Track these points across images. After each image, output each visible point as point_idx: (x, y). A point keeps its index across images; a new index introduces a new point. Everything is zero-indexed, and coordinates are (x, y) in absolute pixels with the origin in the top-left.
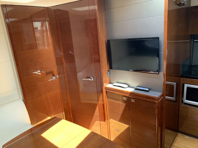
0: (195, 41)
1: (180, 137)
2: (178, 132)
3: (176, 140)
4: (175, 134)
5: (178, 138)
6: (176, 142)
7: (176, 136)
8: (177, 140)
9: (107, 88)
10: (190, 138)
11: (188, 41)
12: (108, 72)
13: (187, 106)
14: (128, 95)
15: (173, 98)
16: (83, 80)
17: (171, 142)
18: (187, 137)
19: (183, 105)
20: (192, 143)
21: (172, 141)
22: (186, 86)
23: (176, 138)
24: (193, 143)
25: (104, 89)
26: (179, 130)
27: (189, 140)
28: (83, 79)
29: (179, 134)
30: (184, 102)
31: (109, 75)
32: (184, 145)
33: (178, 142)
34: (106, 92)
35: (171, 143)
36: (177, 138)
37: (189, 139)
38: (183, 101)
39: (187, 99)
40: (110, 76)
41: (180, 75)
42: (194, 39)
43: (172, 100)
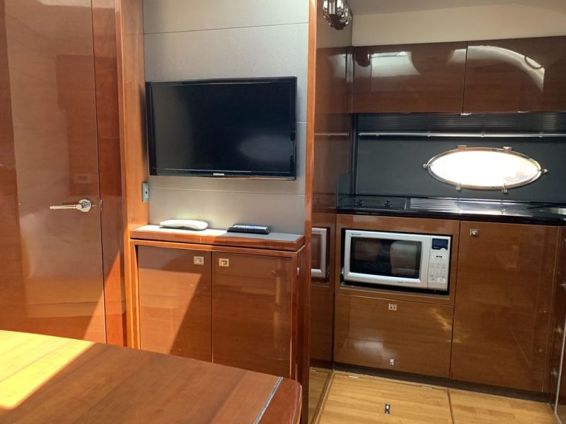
0: (361, 134)
1: (338, 378)
2: (331, 368)
3: (330, 387)
4: (327, 374)
5: (334, 381)
6: (331, 392)
7: (329, 376)
8: (332, 388)
9: (137, 237)
10: (362, 378)
11: (346, 134)
12: (144, 184)
13: (352, 288)
14: (208, 248)
15: (319, 271)
16: (52, 210)
17: (319, 394)
18: (354, 376)
19: (342, 287)
20: (368, 389)
21: (321, 390)
22: (349, 234)
23: (330, 384)
24: (371, 388)
25: (130, 240)
26: (335, 360)
27: (361, 381)
28: (51, 208)
29: (335, 372)
30: (346, 278)
31: (146, 196)
32: (350, 394)
33: (335, 391)
34: (137, 247)
35: (319, 397)
36: (332, 383)
37: (360, 379)
38: (342, 276)
39: (352, 270)
40: (149, 199)
41: (335, 208)
42: (358, 131)
43: (318, 276)
